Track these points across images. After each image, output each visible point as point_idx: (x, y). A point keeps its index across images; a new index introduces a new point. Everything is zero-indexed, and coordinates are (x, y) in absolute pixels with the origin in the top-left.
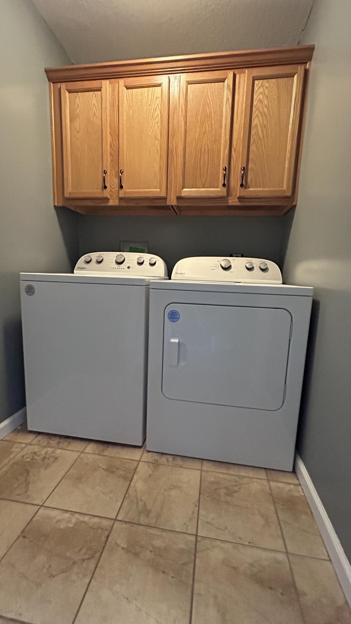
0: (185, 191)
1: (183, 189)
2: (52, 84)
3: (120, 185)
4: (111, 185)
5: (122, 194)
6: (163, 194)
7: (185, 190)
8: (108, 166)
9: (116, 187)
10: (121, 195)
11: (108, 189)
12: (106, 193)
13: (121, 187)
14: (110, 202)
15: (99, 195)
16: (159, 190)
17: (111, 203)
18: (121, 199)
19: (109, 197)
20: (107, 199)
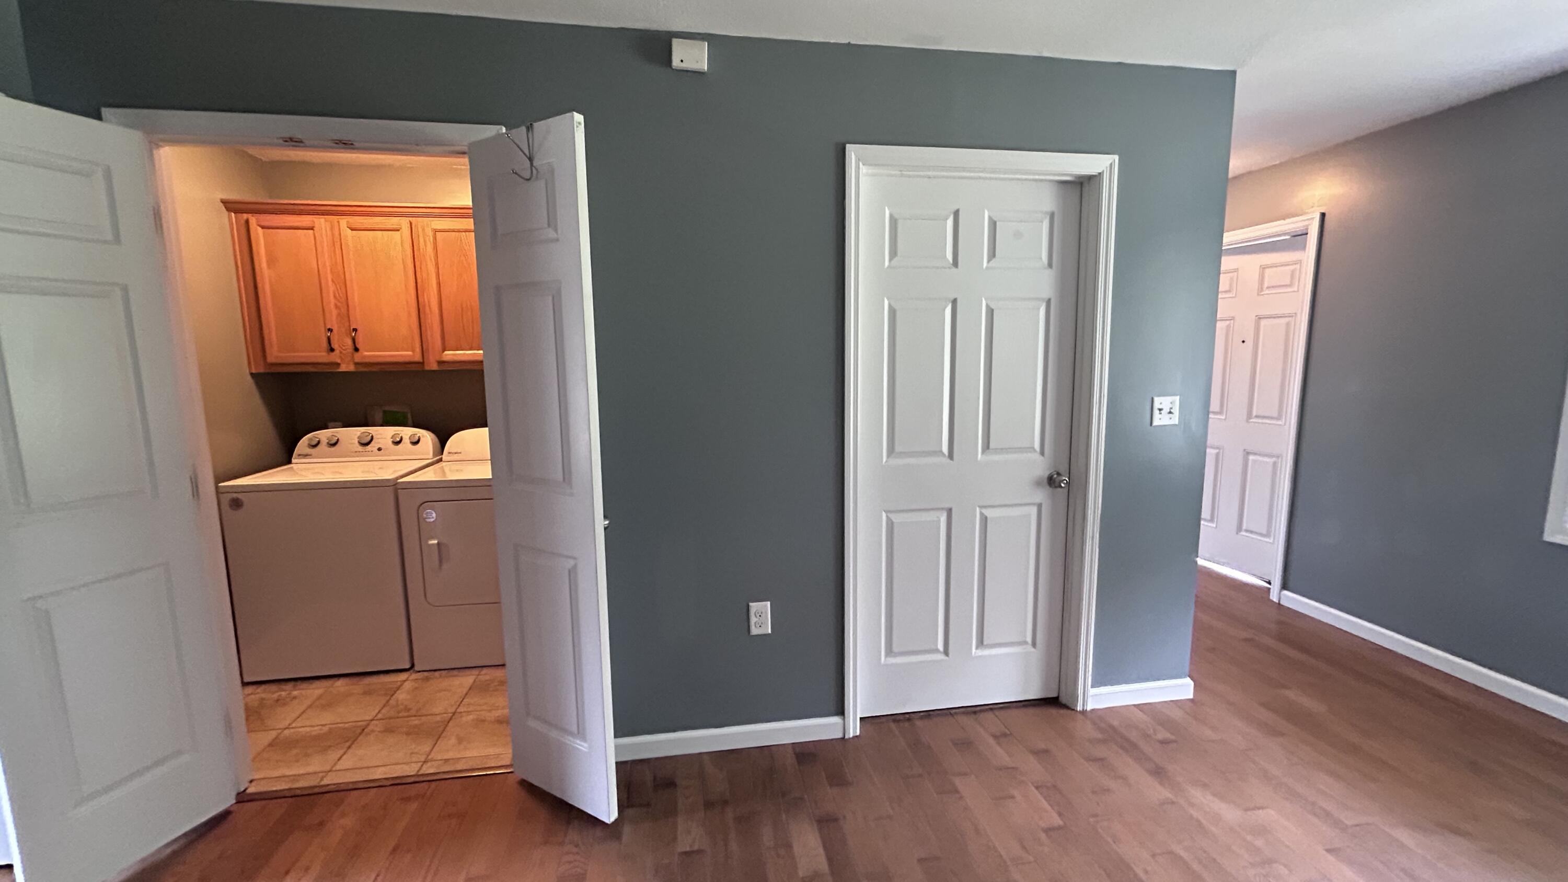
0: (446, 355)
1: (443, 352)
2: (233, 214)
3: (354, 347)
4: (341, 346)
5: (358, 357)
6: (418, 358)
7: (446, 352)
8: (333, 323)
9: (349, 349)
10: (356, 360)
11: (337, 352)
12: (334, 357)
13: (357, 350)
14: (341, 368)
15: (325, 360)
16: (410, 353)
17: (343, 368)
18: (356, 364)
19: (339, 361)
20: (338, 365)
